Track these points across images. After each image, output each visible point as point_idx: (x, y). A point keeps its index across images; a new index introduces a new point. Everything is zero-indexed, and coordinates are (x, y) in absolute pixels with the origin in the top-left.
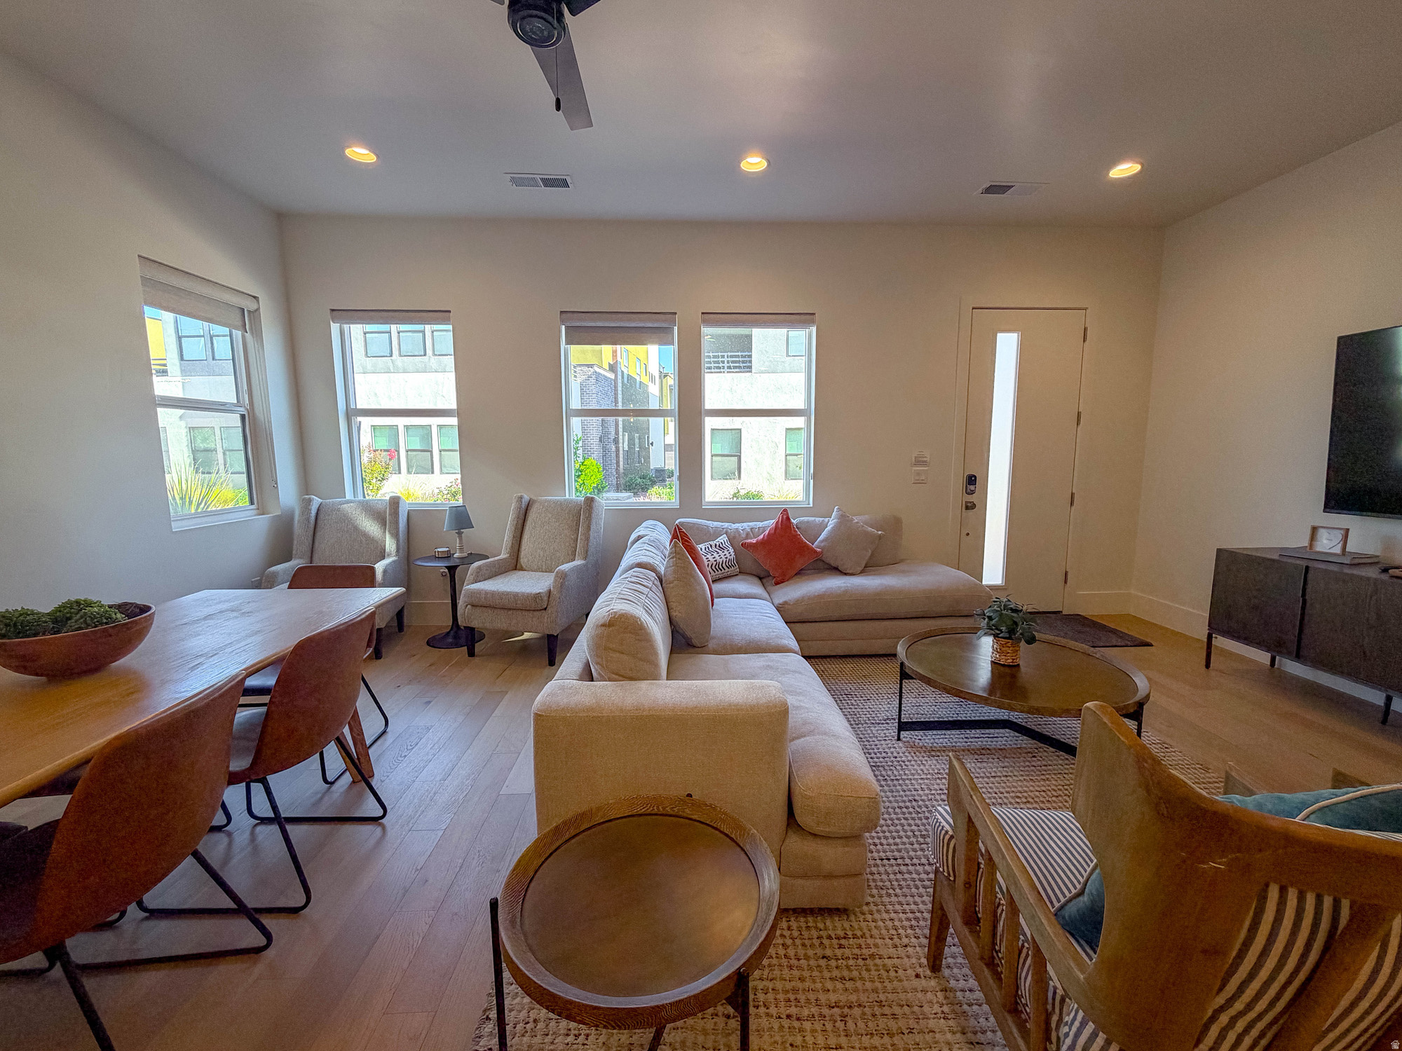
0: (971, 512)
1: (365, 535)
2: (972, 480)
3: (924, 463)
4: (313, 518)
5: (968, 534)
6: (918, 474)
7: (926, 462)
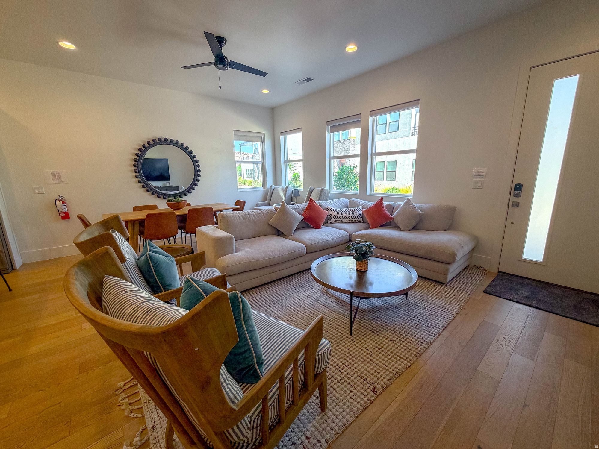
0: (516, 210)
1: (280, 196)
2: (518, 188)
3: (481, 176)
4: (272, 191)
5: (512, 223)
6: (477, 183)
7: (483, 175)
